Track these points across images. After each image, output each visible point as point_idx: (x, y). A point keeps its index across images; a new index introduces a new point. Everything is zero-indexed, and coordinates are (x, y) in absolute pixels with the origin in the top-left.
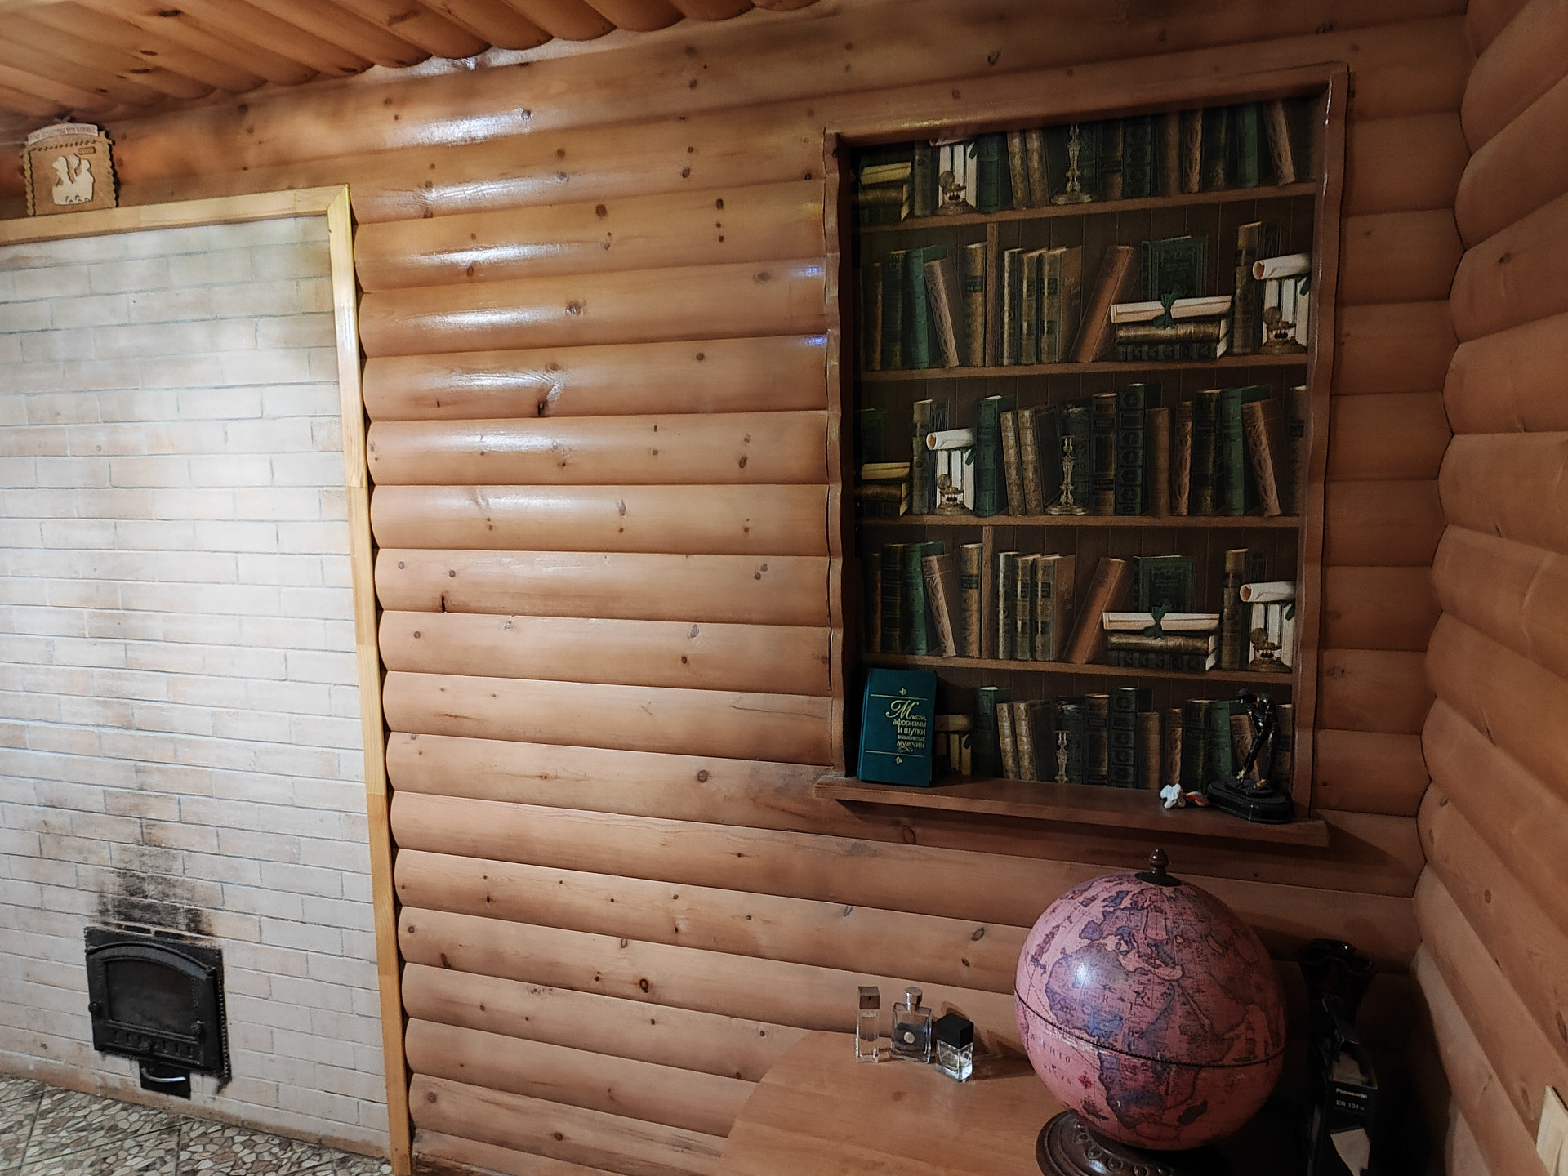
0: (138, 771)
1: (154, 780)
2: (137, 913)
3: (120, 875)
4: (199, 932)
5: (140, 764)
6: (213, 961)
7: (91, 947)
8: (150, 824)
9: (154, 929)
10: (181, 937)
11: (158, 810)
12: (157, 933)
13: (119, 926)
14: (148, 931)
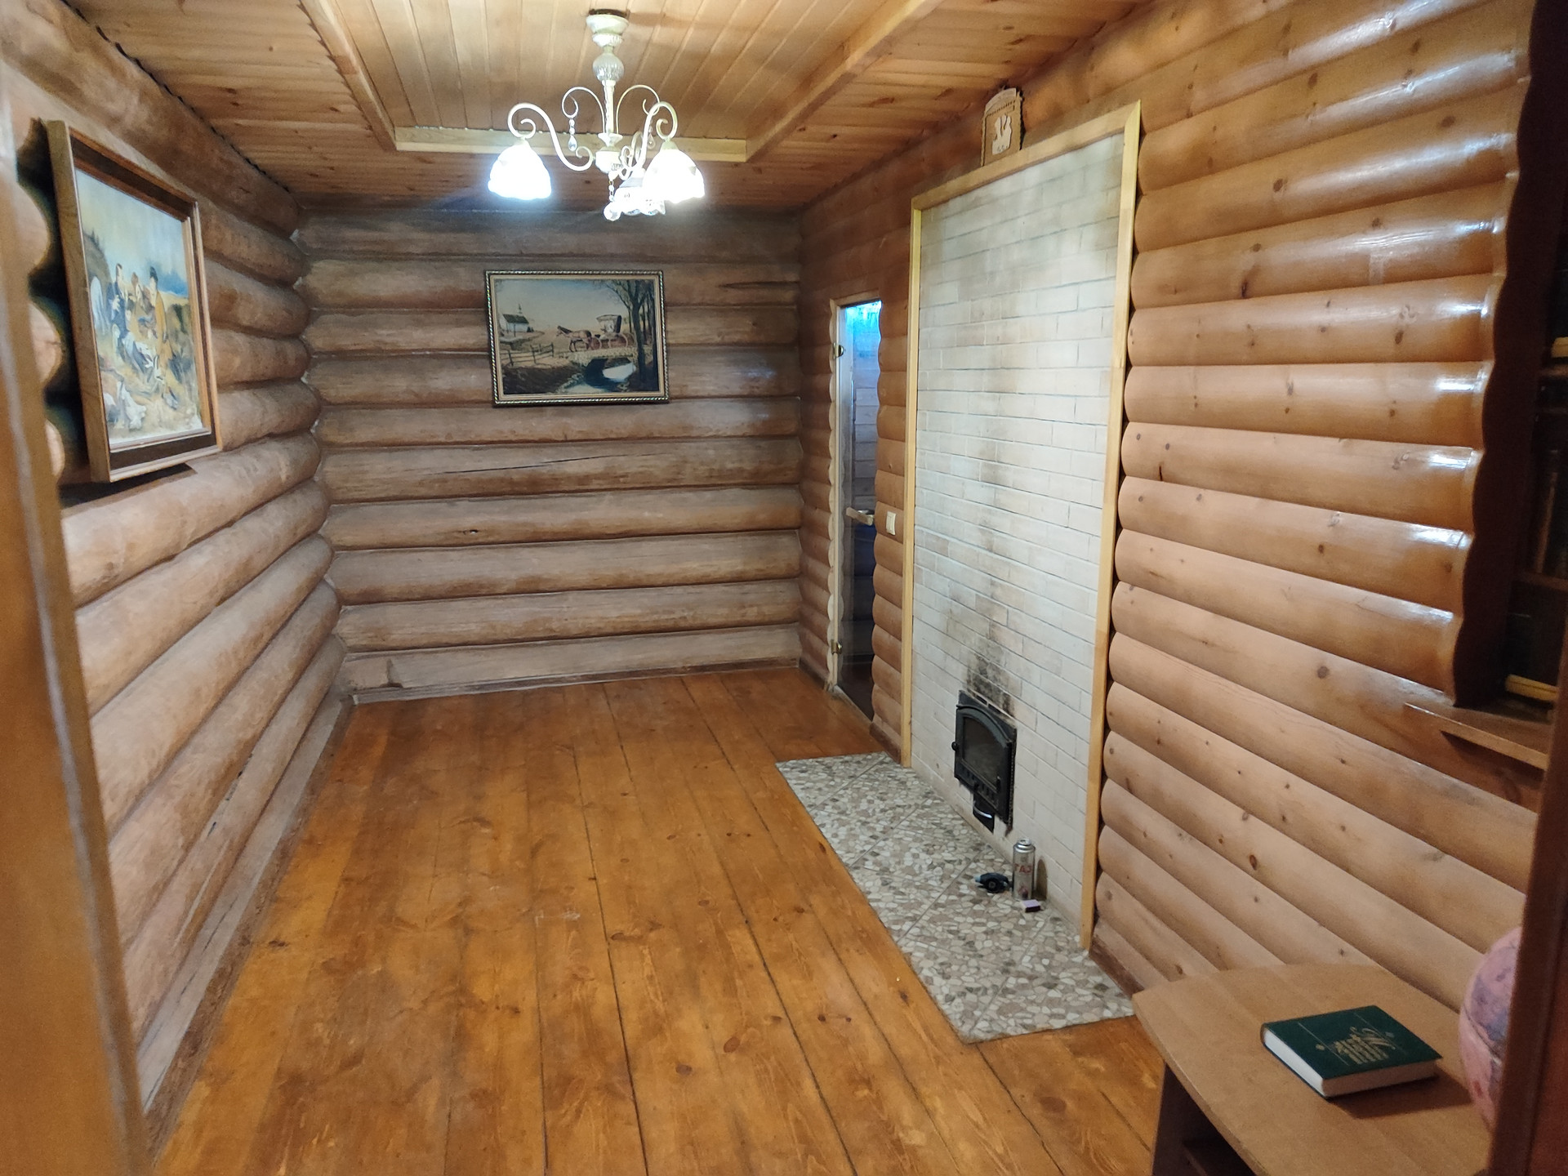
0: (993, 583)
1: (998, 592)
2: (982, 688)
3: (979, 658)
4: (1008, 712)
5: (994, 579)
6: (1011, 734)
7: (961, 705)
8: (993, 624)
9: (989, 702)
10: (999, 712)
11: (1000, 617)
12: (990, 705)
13: (974, 694)
14: (985, 702)
